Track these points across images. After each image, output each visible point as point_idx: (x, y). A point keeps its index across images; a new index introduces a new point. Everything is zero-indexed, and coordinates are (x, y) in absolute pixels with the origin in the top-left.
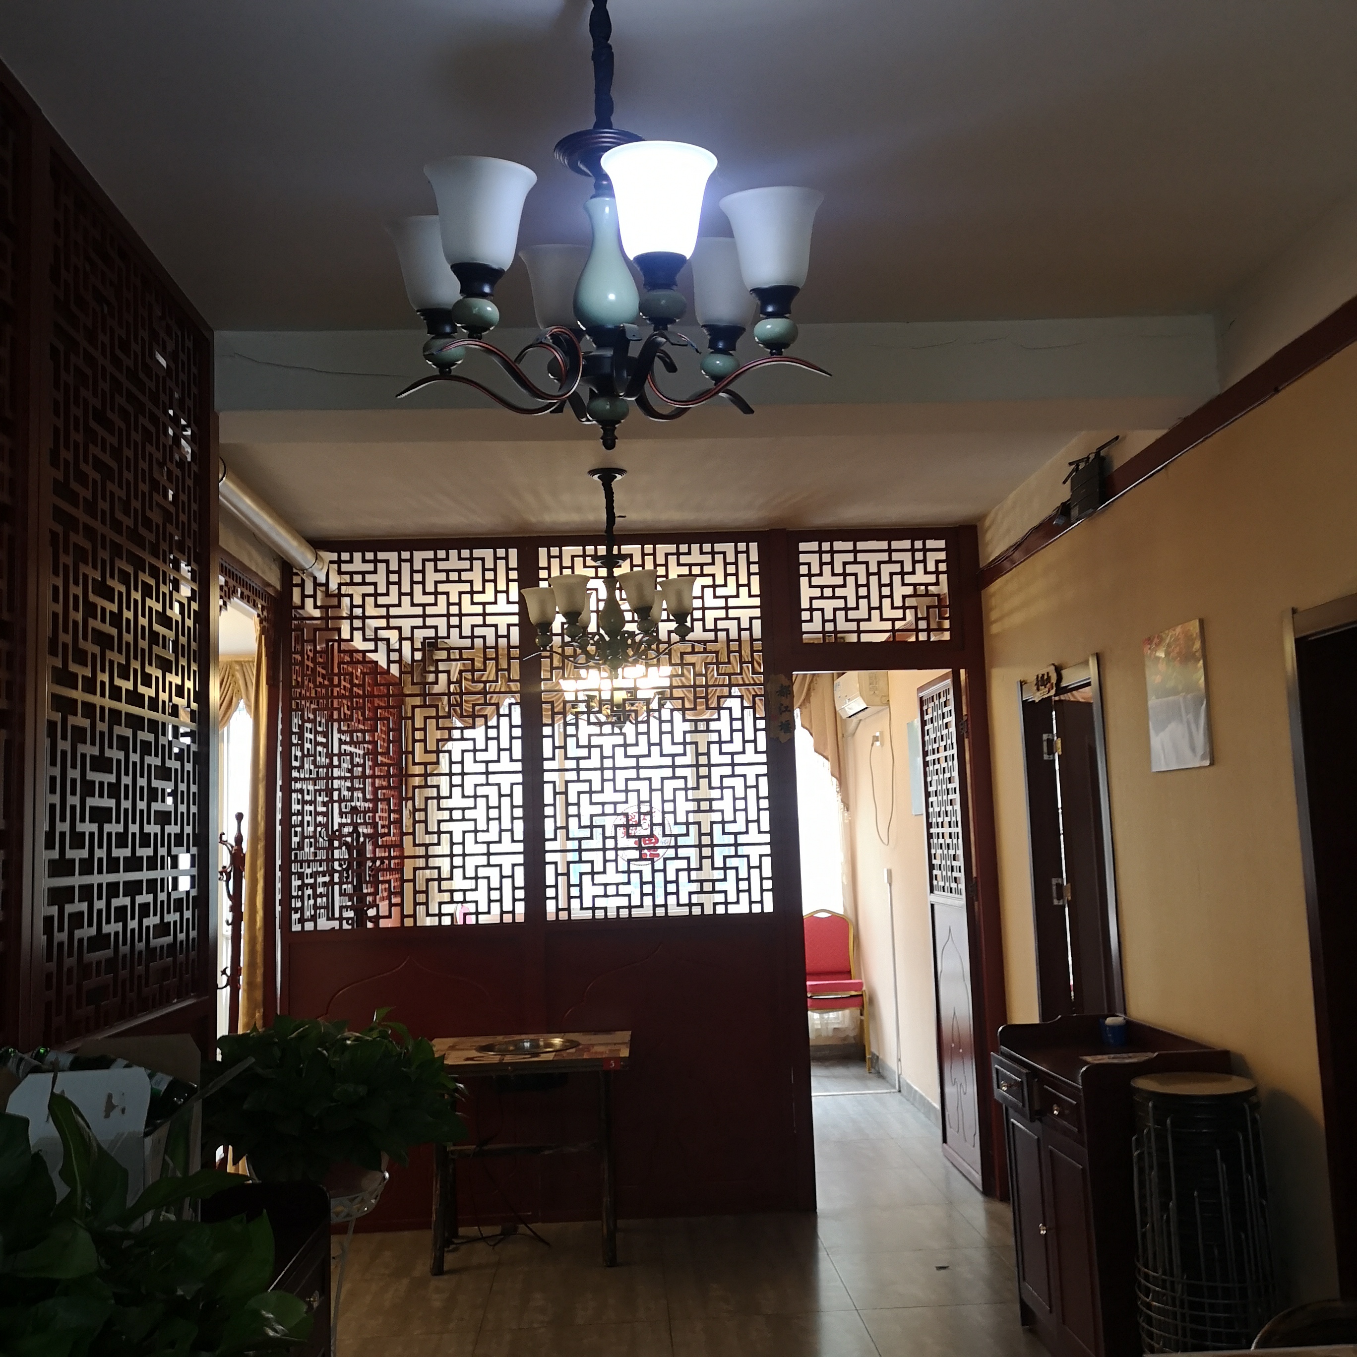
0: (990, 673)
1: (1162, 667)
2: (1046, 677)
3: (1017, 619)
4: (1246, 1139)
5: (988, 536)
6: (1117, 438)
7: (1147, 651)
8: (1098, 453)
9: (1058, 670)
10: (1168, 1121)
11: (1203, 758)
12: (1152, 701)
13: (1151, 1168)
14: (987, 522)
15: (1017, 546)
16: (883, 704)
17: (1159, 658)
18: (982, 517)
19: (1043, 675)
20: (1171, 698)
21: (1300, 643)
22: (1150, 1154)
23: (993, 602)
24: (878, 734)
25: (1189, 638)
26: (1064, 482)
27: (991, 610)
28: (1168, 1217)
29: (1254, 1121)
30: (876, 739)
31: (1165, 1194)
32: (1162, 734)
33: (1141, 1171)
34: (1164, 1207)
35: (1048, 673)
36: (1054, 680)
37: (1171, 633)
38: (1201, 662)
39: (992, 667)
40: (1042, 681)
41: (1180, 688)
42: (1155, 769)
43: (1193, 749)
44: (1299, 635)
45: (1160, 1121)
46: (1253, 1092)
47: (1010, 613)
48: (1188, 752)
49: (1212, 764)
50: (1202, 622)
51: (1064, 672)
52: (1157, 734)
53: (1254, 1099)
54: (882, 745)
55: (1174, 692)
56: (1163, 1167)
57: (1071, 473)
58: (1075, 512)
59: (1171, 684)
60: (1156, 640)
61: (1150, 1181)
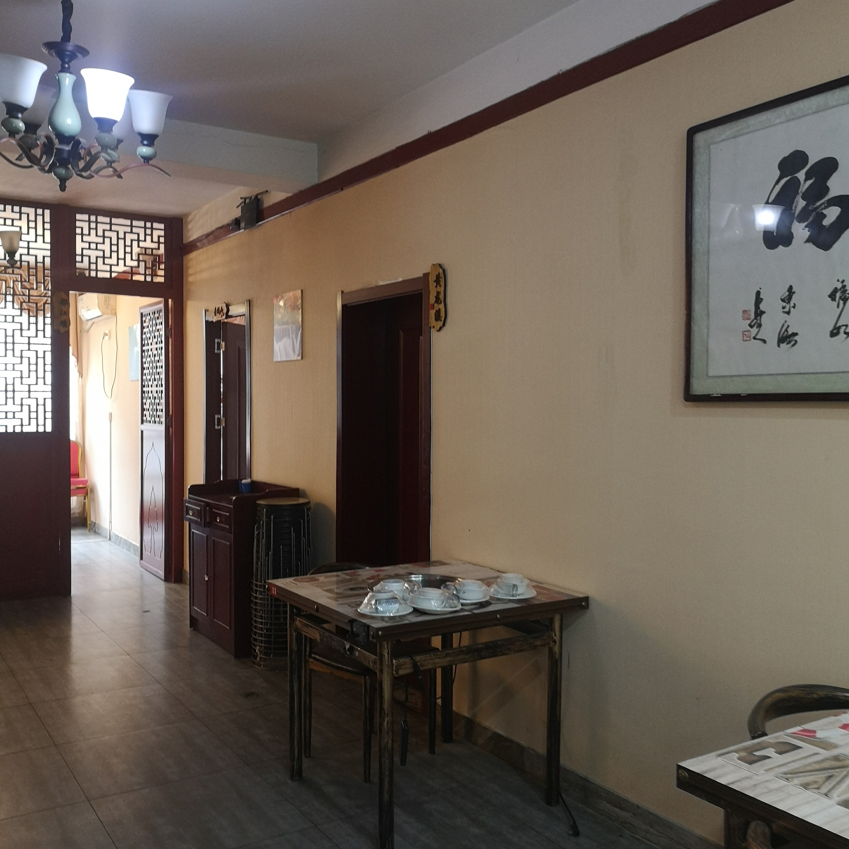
0: (186, 304)
1: (282, 311)
2: (220, 309)
3: (205, 275)
4: (304, 523)
5: (190, 226)
6: (267, 191)
7: (275, 301)
8: (256, 196)
9: (228, 306)
10: (272, 517)
11: (298, 355)
12: (276, 327)
13: (263, 538)
14: (190, 218)
15: (208, 235)
16: (112, 314)
17: (280, 306)
18: (187, 215)
19: (219, 308)
20: (285, 327)
21: (343, 306)
22: (263, 533)
23: (191, 264)
24: (107, 332)
25: (296, 298)
26: (237, 207)
27: (189, 268)
28: (268, 559)
29: (308, 515)
30: (106, 334)
31: (268, 548)
32: (279, 344)
33: (258, 541)
34: (267, 554)
35: (222, 307)
36: (225, 311)
37: (287, 294)
38: (301, 310)
39: (188, 300)
40: (218, 311)
41: (290, 321)
42: (275, 360)
43: (294, 351)
44: (344, 303)
45: (268, 517)
46: (308, 503)
47: (201, 271)
48: (291, 352)
49: (302, 358)
50: (302, 291)
51: (230, 307)
52: (277, 343)
53: (308, 506)
54: (110, 338)
55: (287, 323)
56: (268, 537)
57: (241, 204)
58: (243, 225)
59: (285, 319)
60: (280, 297)
61: (262, 544)
